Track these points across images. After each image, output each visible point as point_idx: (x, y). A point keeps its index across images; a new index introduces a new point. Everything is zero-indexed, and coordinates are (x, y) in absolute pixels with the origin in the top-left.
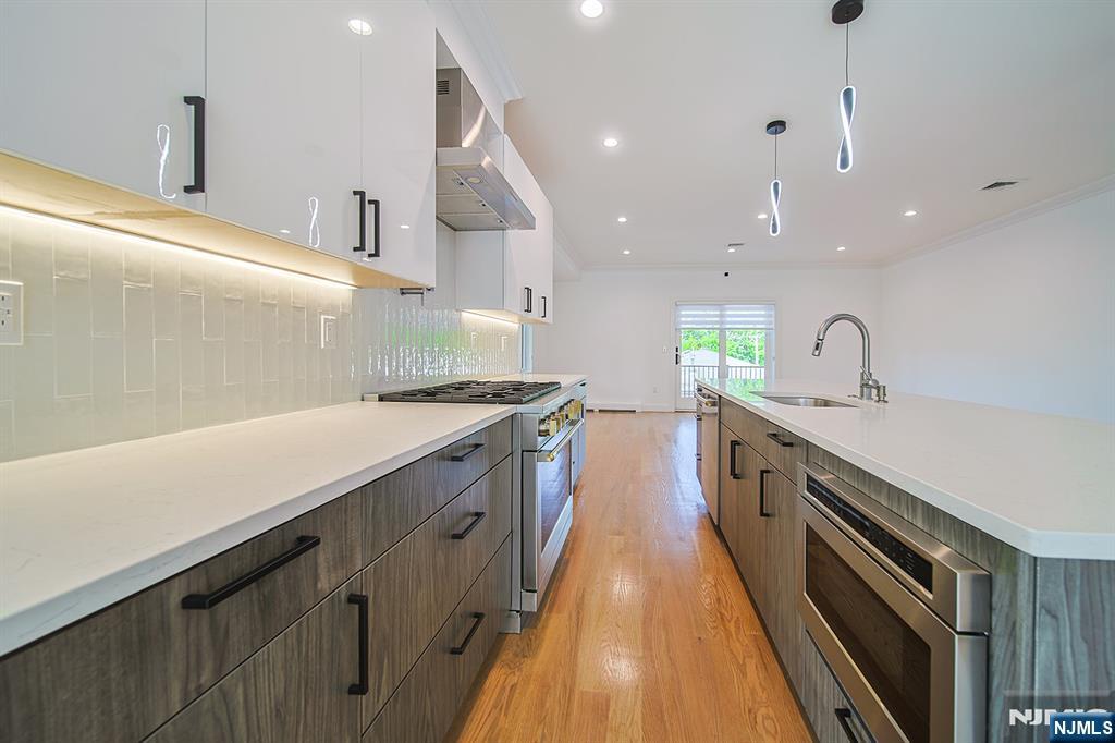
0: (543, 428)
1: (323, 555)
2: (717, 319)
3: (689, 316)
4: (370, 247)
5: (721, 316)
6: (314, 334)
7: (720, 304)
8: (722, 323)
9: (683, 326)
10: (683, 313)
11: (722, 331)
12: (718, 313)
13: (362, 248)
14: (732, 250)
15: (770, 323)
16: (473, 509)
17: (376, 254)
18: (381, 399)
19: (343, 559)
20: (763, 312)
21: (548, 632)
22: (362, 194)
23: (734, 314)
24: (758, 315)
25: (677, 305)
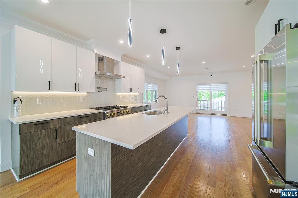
1: (51, 124)
3: (200, 88)
5: (210, 87)
7: (210, 84)
8: (210, 89)
9: (199, 90)
10: (199, 87)
11: (211, 91)
12: (209, 86)
15: (226, 89)
19: (54, 125)
20: (224, 86)
23: (214, 87)
24: (222, 87)
25: (197, 85)
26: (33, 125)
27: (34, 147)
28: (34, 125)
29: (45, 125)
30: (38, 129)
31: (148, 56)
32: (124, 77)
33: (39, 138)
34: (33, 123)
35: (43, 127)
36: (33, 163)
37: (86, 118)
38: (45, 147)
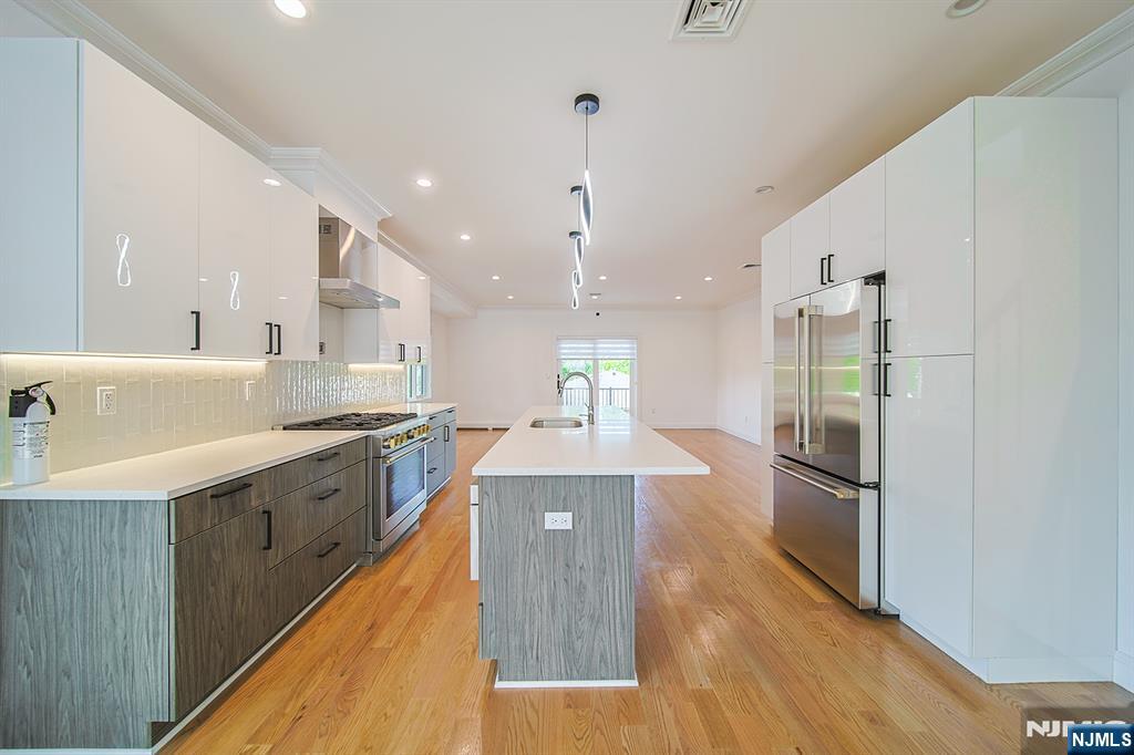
0: (386, 444)
1: (253, 492)
2: (591, 351)
3: (567, 348)
4: (275, 350)
5: (594, 349)
6: (241, 392)
7: (593, 338)
8: (594, 354)
9: (564, 356)
10: (563, 346)
11: (596, 360)
12: (591, 346)
13: (271, 352)
14: (595, 297)
15: (633, 354)
16: (333, 487)
17: (279, 353)
18: (285, 429)
19: (261, 496)
20: (628, 346)
21: (387, 569)
22: (271, 324)
23: (605, 346)
24: (623, 348)
25: (558, 339)
26: (209, 500)
27: (212, 589)
28: (212, 496)
29: (238, 495)
30: (221, 512)
31: (465, 237)
32: (396, 304)
33: (223, 550)
34: (209, 493)
35: (233, 505)
36: (208, 660)
37: (330, 464)
38: (238, 587)
